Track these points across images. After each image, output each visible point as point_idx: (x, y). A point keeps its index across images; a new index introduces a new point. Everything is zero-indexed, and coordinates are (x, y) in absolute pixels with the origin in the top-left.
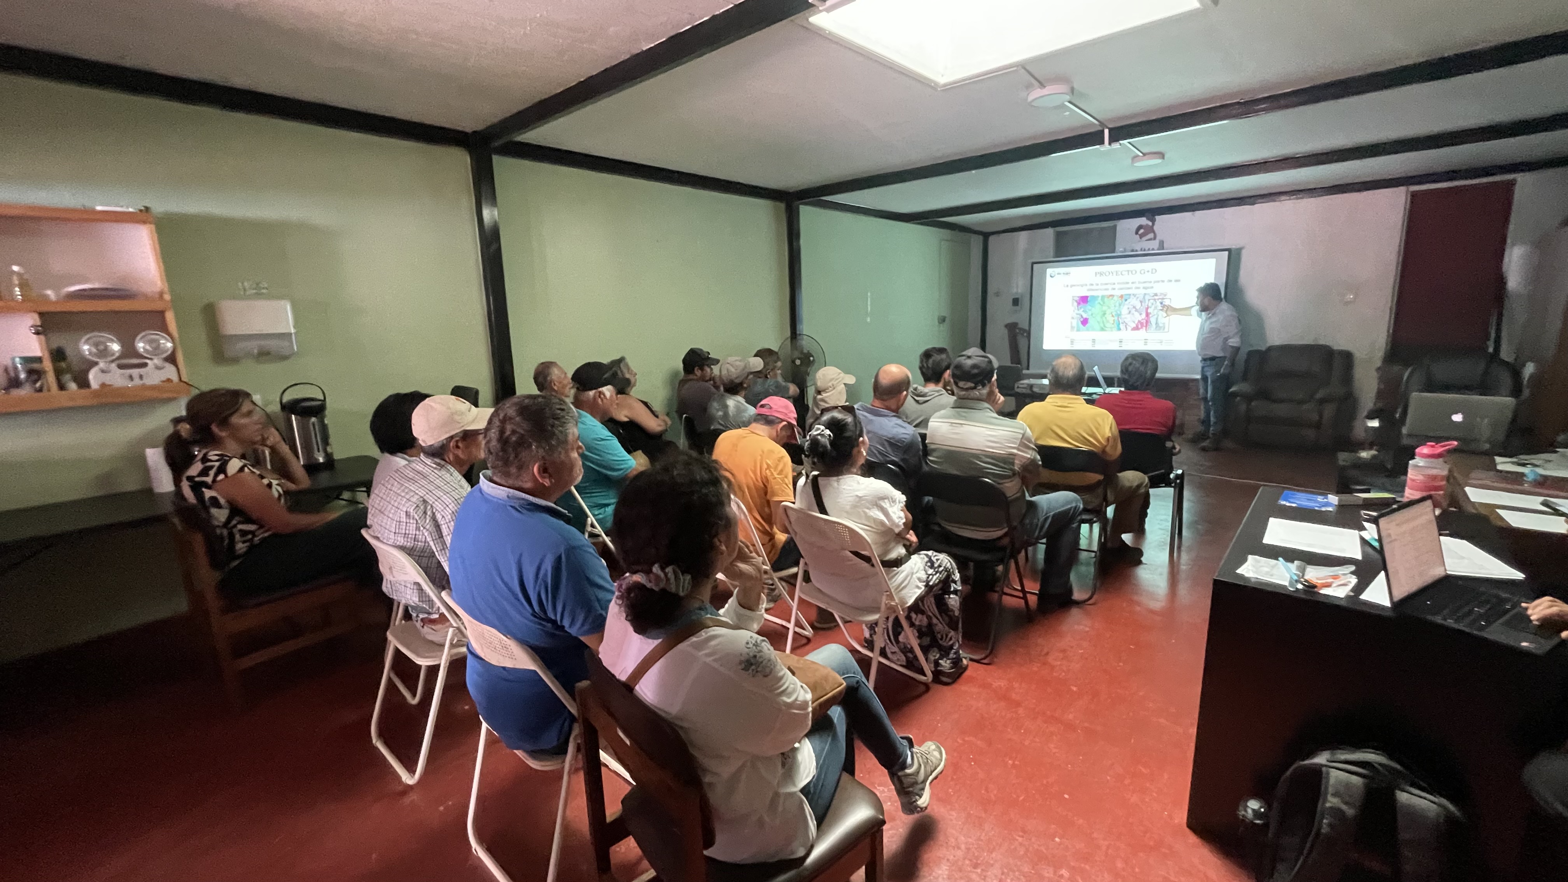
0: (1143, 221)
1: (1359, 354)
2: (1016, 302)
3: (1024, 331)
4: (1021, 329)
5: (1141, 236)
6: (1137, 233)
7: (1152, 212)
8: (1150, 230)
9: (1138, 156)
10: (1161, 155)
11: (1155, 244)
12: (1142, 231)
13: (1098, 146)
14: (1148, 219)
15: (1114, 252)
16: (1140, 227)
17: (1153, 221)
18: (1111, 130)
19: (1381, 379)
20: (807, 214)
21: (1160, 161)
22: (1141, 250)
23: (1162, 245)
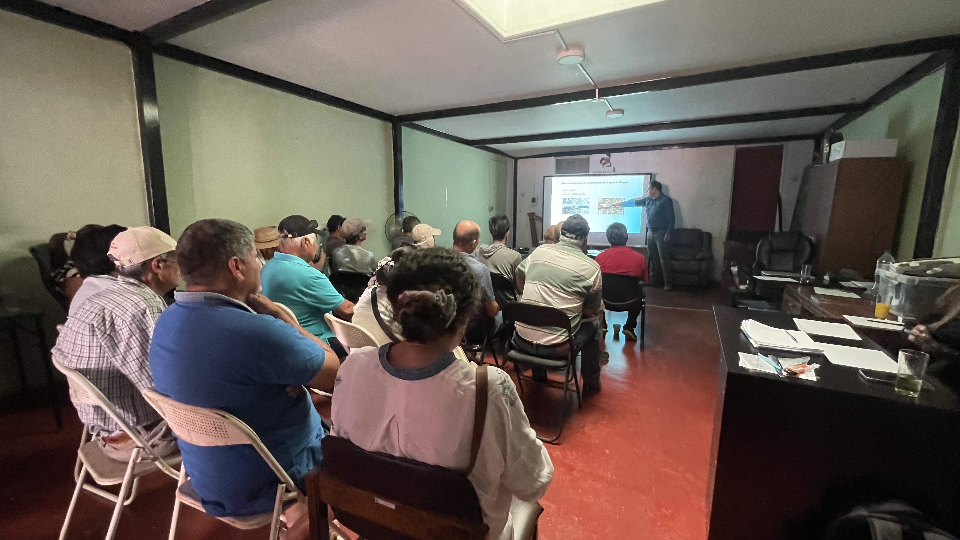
0: (604, 155)
1: (715, 234)
2: (534, 200)
3: (539, 218)
4: (537, 217)
5: (604, 164)
6: (601, 162)
7: (609, 150)
8: (608, 161)
9: (610, 111)
10: (622, 111)
11: (611, 169)
12: (603, 161)
13: (591, 99)
14: (607, 154)
15: (588, 172)
16: (603, 159)
17: (610, 156)
18: (599, 90)
19: (726, 249)
20: (406, 131)
21: (621, 115)
22: (604, 172)
23: (614, 171)
